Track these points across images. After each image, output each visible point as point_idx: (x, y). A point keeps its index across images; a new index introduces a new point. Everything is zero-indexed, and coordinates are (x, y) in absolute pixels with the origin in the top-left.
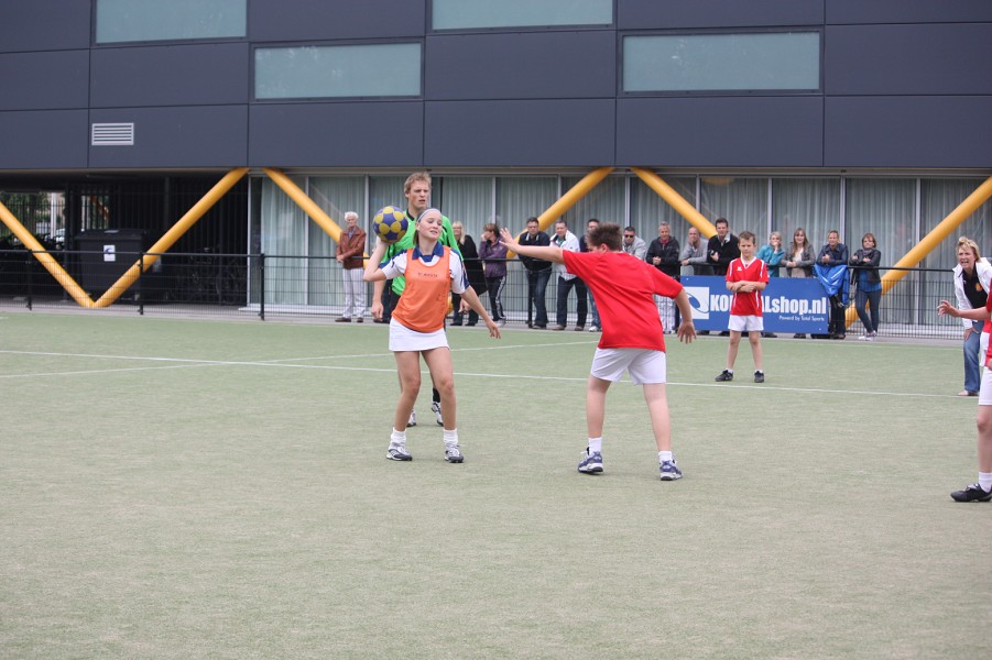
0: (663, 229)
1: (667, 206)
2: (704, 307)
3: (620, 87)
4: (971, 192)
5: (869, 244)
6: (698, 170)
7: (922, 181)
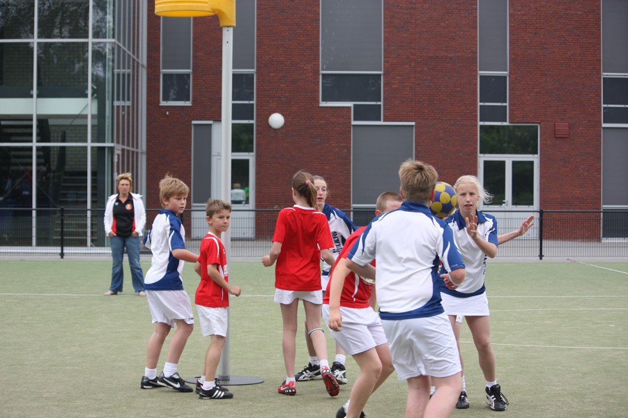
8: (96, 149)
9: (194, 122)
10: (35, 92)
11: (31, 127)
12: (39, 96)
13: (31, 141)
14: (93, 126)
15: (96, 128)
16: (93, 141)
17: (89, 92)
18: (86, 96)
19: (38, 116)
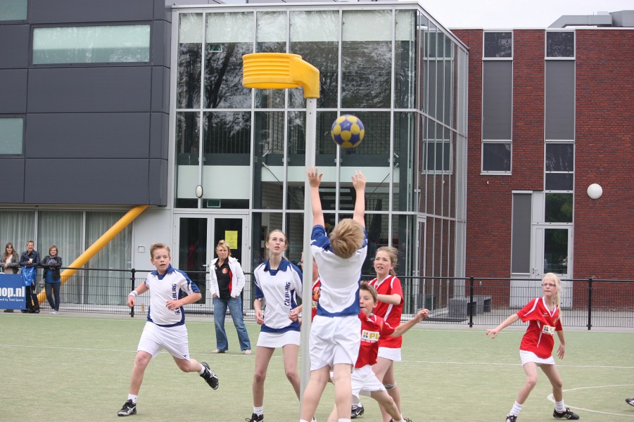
4: (118, 220)
5: (53, 252)
7: (87, 213)
8: (398, 217)
9: (513, 192)
10: (338, 160)
11: (334, 194)
12: (342, 164)
13: (334, 209)
14: (394, 194)
15: (398, 196)
16: (394, 210)
17: (391, 160)
18: (388, 165)
19: (341, 183)
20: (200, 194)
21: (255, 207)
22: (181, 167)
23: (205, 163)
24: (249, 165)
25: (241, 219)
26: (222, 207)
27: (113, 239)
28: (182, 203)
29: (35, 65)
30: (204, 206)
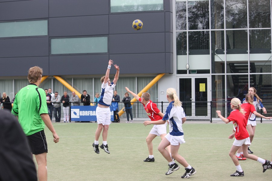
0: (65, 93)
1: (64, 86)
2: (78, 114)
3: (50, 53)
4: (152, 80)
5: (127, 95)
6: (72, 76)
7: (137, 77)
10: (249, 51)
11: (247, 66)
12: (250, 53)
18: (271, 53)
19: (250, 61)
20: (188, 68)
21: (212, 73)
22: (179, 56)
23: (190, 54)
24: (209, 54)
25: (207, 78)
26: (197, 73)
27: (149, 89)
28: (179, 72)
29: (112, 13)
30: (190, 73)
